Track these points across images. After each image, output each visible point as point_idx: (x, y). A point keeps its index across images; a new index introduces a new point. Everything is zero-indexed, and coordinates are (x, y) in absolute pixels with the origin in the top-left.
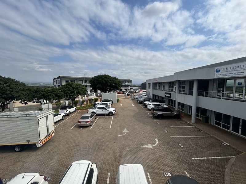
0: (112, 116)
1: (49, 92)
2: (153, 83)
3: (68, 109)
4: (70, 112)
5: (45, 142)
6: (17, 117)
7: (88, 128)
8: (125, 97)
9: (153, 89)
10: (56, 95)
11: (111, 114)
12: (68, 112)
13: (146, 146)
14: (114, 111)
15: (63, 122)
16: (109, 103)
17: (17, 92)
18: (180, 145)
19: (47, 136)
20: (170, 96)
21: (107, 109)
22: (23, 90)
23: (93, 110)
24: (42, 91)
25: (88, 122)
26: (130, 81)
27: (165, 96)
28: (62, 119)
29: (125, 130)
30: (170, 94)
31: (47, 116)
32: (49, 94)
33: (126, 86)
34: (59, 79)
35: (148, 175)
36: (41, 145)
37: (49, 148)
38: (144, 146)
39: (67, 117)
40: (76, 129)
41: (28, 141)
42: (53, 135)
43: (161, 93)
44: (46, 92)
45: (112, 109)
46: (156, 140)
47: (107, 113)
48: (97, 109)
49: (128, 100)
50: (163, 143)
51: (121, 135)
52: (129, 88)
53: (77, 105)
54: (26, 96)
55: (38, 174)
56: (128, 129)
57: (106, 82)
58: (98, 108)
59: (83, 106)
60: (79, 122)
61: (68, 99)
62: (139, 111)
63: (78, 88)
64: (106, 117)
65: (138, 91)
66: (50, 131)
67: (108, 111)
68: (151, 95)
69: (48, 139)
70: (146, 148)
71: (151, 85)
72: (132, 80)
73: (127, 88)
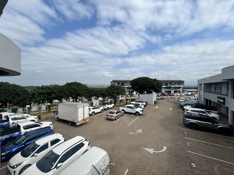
0: (138, 115)
1: (98, 92)
2: (204, 84)
3: (106, 105)
4: (108, 107)
5: (82, 123)
6: (70, 105)
7: (112, 121)
8: (167, 100)
9: (205, 91)
10: (102, 94)
11: (137, 114)
12: (106, 107)
13: (147, 149)
14: (140, 111)
15: (101, 114)
16: (142, 104)
17: (81, 91)
18: (193, 164)
19: (83, 120)
20: (224, 101)
21: (134, 109)
22: (85, 90)
23: (123, 108)
24: (94, 91)
25: (113, 116)
26: (181, 82)
27: (218, 101)
28: (101, 112)
29: (141, 130)
30: (224, 99)
31: (83, 107)
32: (98, 93)
33: (175, 88)
34: (113, 82)
35: (127, 171)
36: (79, 124)
37: (82, 128)
38: (145, 149)
39: (105, 111)
40: (105, 120)
41: (73, 120)
42: (88, 120)
43: (213, 98)
44: (96, 91)
45: (138, 110)
46: (165, 148)
47: (135, 112)
48: (126, 108)
49: (169, 103)
50: (169, 154)
51: (133, 133)
52: (181, 90)
53: (117, 103)
54: (85, 94)
55: (62, 136)
56: (142, 130)
57: (144, 84)
58: (127, 106)
59: (121, 104)
60: (107, 115)
61: (111, 98)
62: (173, 115)
63: (118, 89)
64: (133, 115)
65: (190, 93)
66: (85, 117)
67: (135, 110)
68: (203, 99)
69: (84, 122)
70: (145, 150)
71: (203, 86)
72: (183, 81)
73: (178, 90)
